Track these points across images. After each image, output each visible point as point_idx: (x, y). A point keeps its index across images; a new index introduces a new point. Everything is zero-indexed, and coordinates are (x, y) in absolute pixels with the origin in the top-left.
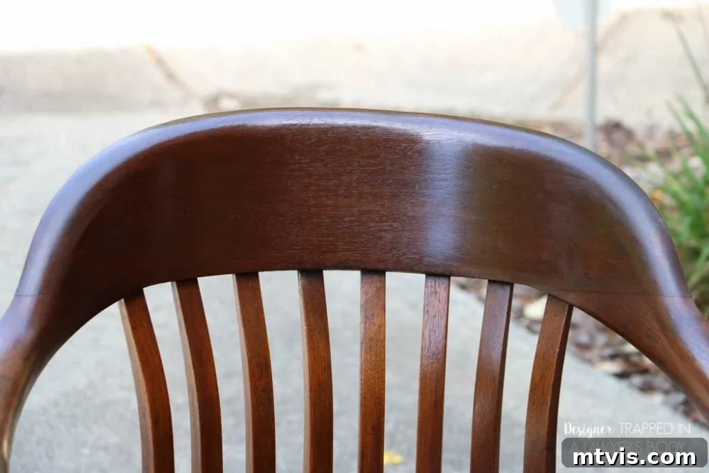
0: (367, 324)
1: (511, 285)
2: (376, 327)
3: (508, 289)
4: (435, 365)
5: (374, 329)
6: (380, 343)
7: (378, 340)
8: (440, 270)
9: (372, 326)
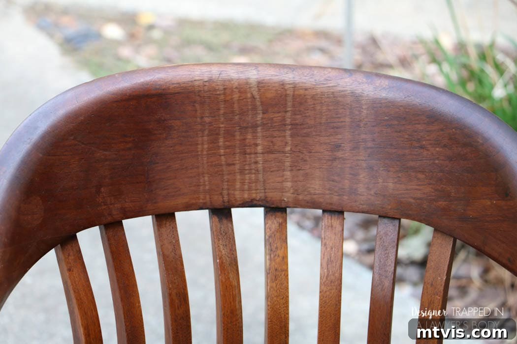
0: (272, 256)
1: (400, 220)
2: (281, 258)
3: (397, 222)
4: (333, 291)
5: (278, 260)
6: (283, 273)
7: (282, 271)
8: (335, 208)
9: (276, 257)
